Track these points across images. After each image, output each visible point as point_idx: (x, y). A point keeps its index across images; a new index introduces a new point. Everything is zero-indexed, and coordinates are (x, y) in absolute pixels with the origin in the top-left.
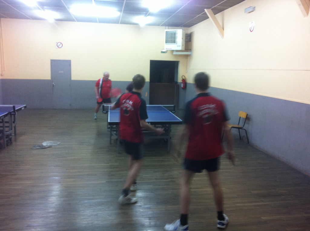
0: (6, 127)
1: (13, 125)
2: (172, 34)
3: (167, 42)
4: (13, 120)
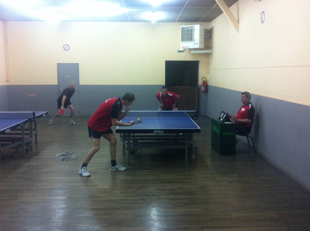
0: (26, 134)
1: (34, 132)
2: (188, 30)
3: (183, 39)
4: (33, 127)
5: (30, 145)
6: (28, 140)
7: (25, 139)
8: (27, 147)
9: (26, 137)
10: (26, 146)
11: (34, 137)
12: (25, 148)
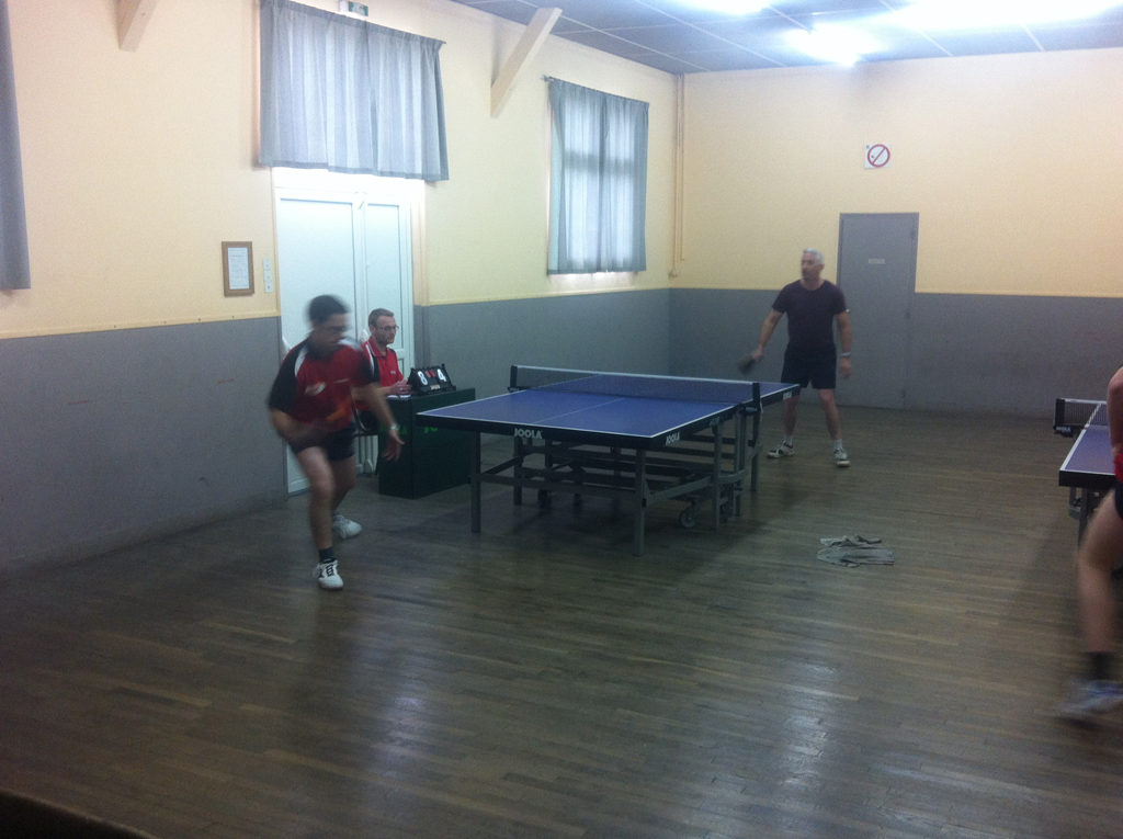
0: (726, 456)
1: (750, 452)
4: (750, 436)
5: (736, 493)
6: (731, 476)
7: (723, 472)
8: (725, 500)
9: (727, 465)
10: (722, 496)
11: (749, 468)
12: (721, 501)
